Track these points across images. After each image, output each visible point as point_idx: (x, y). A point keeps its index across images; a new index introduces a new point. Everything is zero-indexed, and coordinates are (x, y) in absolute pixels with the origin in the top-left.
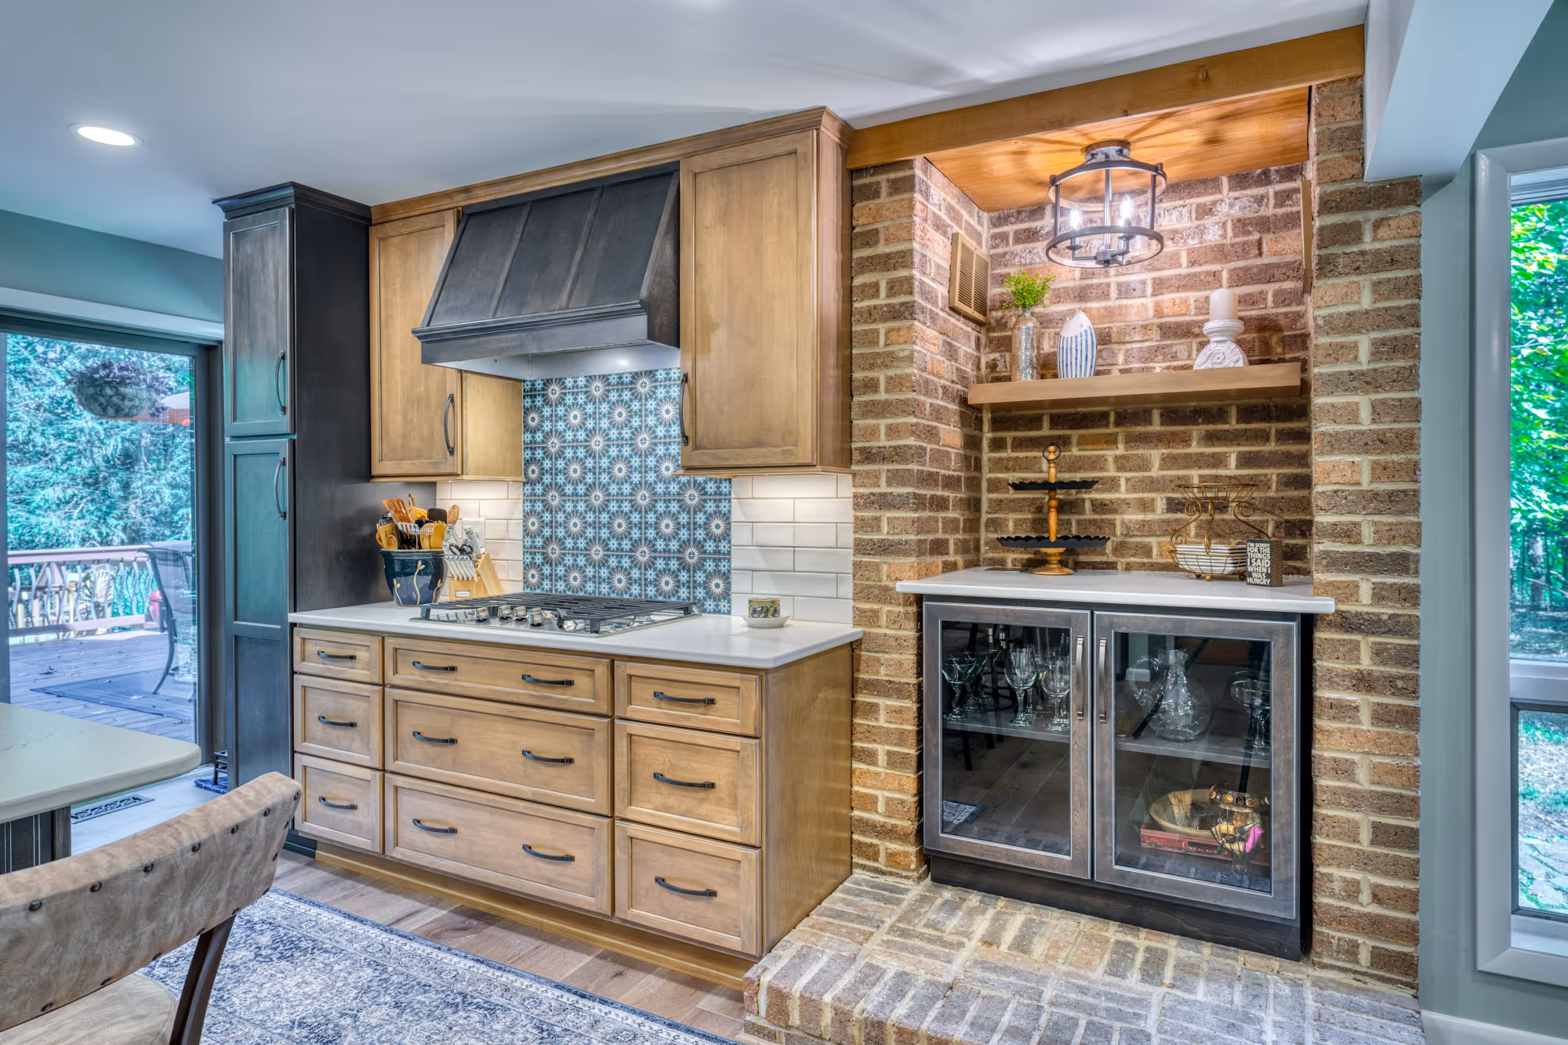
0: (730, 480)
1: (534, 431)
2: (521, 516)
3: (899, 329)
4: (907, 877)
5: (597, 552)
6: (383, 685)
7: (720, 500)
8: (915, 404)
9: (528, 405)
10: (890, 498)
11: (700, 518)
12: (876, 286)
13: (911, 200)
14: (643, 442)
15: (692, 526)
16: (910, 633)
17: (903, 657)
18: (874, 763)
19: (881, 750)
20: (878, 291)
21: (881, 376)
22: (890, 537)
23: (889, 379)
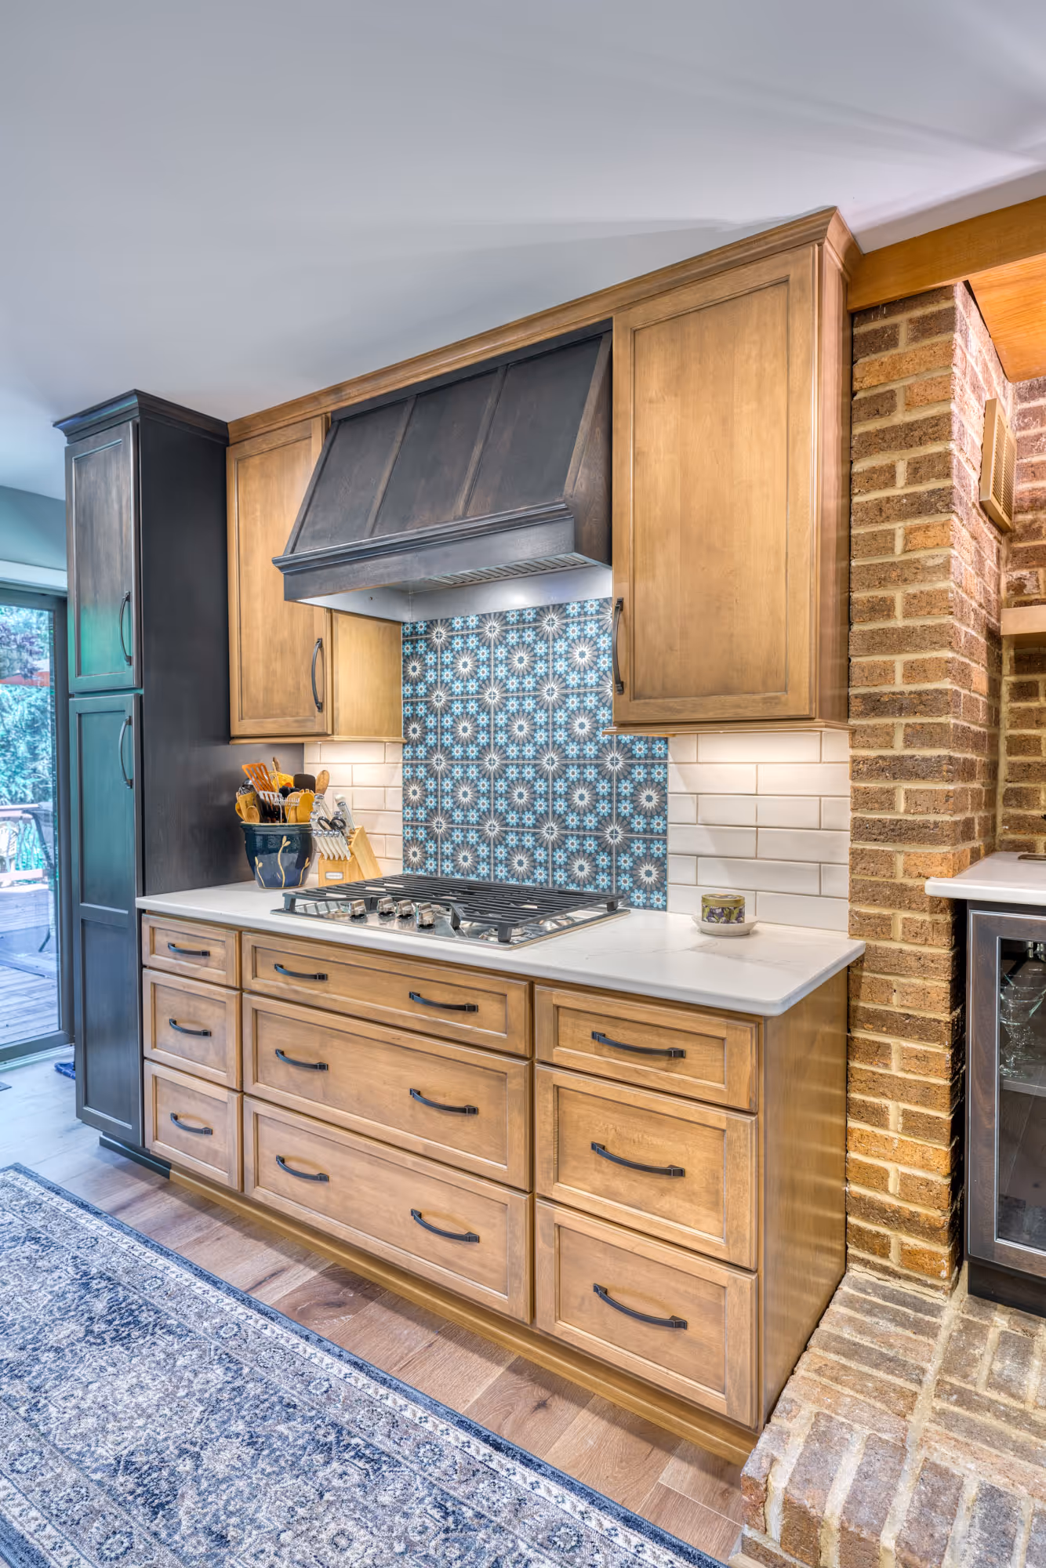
0: (666, 740)
1: (415, 683)
2: (400, 783)
3: (927, 528)
4: (932, 1287)
5: (492, 828)
6: (241, 989)
7: (653, 765)
8: (951, 632)
9: (408, 652)
10: (909, 764)
11: (626, 788)
12: (891, 470)
13: (950, 342)
14: (551, 692)
15: (615, 798)
16: (941, 950)
17: (928, 983)
18: (883, 1125)
19: (894, 1109)
20: (893, 477)
21: (898, 596)
22: (910, 818)
23: (911, 599)
